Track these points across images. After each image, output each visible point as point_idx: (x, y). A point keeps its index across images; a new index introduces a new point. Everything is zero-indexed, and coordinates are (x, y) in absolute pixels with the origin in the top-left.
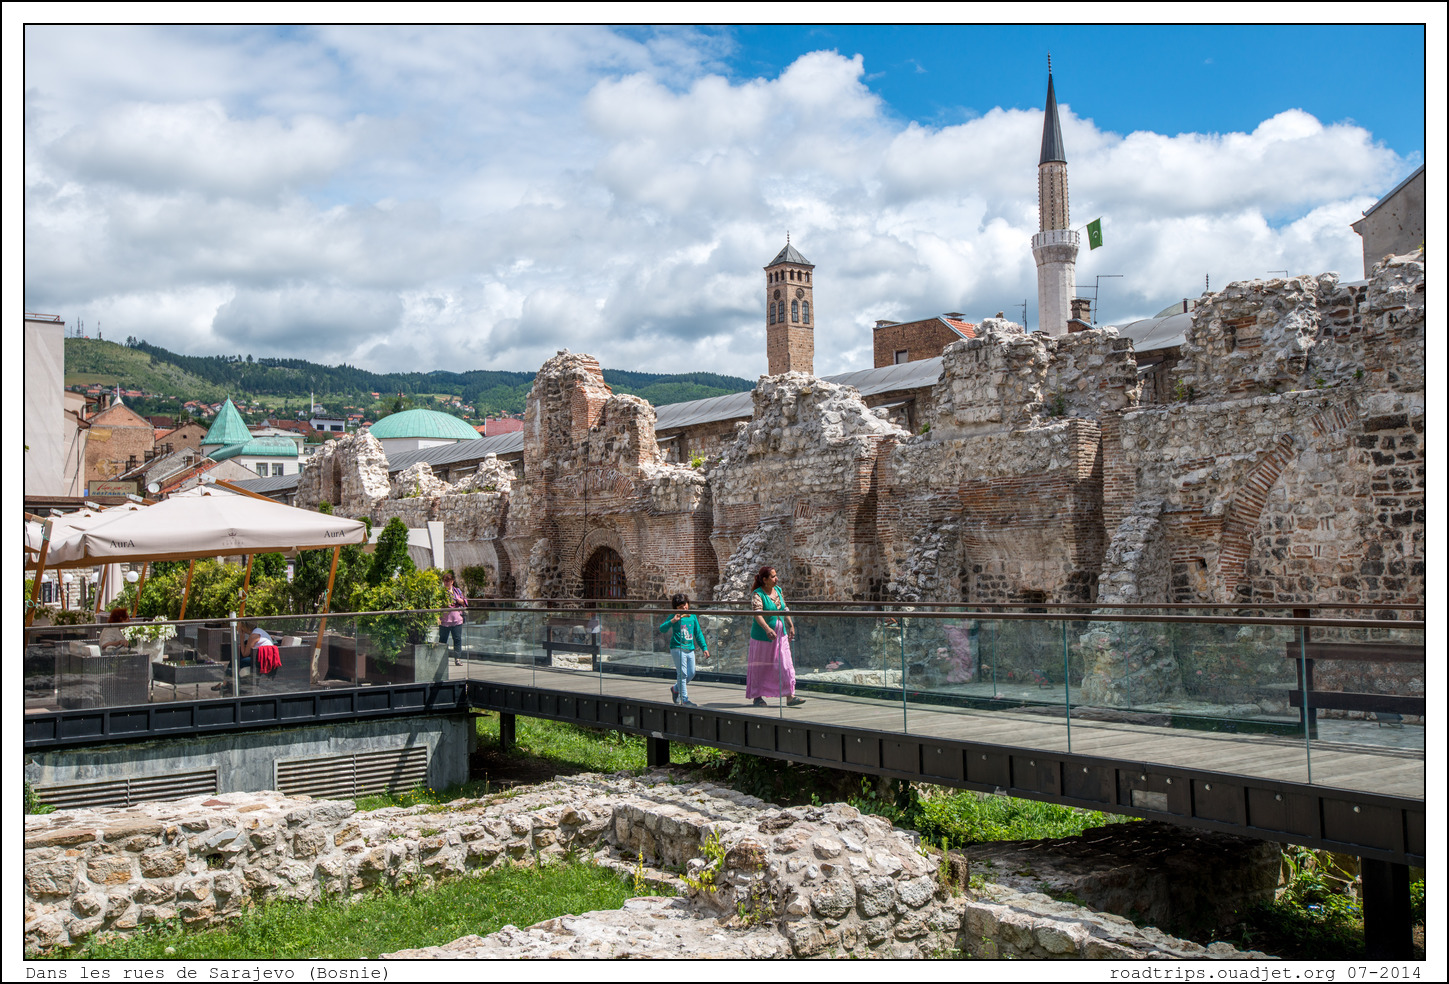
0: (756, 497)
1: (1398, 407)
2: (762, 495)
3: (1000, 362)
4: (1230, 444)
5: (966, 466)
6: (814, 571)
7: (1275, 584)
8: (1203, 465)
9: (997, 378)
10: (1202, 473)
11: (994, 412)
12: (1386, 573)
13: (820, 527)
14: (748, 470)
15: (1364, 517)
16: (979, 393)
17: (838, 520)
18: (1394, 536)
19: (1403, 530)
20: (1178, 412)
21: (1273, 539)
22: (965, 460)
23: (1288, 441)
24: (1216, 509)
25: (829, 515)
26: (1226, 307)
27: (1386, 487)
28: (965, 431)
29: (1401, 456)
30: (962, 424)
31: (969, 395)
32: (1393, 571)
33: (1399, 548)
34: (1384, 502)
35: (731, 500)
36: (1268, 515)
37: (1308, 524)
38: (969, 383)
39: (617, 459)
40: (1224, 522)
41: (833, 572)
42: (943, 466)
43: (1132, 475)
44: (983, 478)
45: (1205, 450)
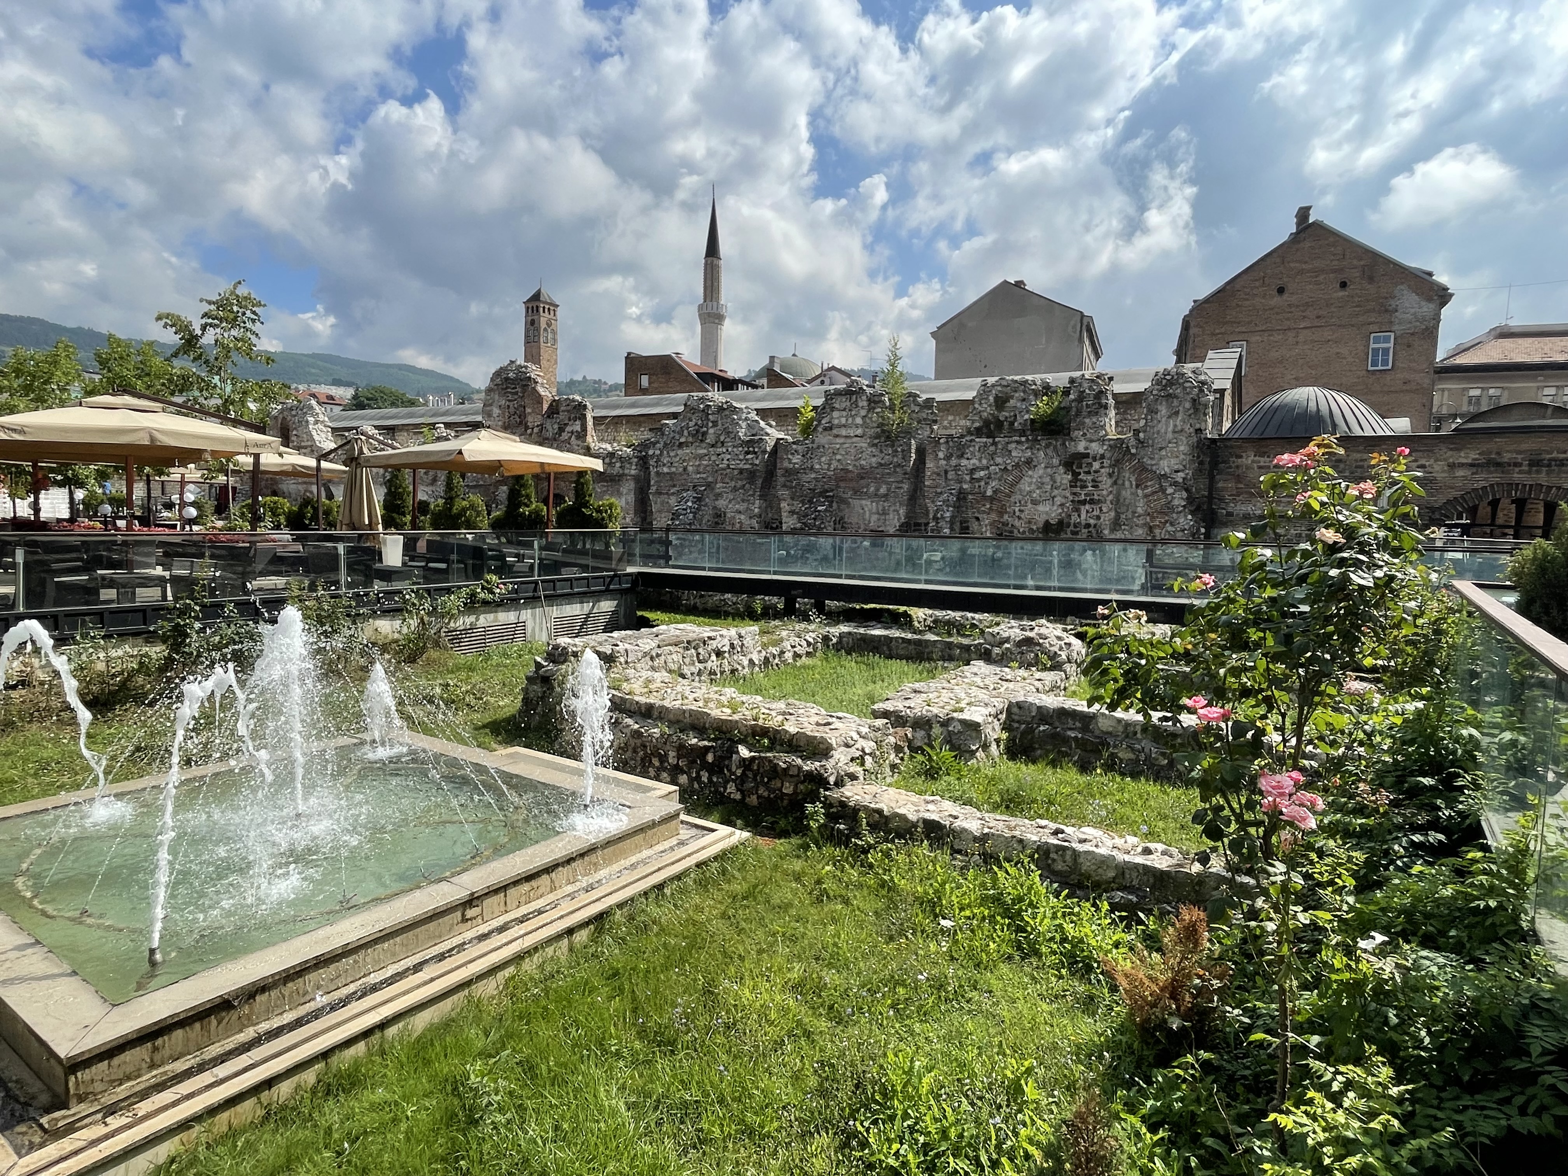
0: (685, 469)
1: (1086, 448)
2: (690, 469)
3: (865, 404)
4: (999, 460)
5: (839, 460)
6: (728, 515)
7: (1016, 531)
8: (983, 470)
9: (863, 413)
10: (982, 473)
11: (859, 431)
12: (1071, 528)
13: (735, 489)
14: (680, 452)
15: (1064, 501)
16: (850, 420)
17: (747, 486)
18: (1078, 510)
19: (1082, 507)
20: (971, 441)
21: (1017, 509)
22: (838, 457)
23: (1029, 462)
24: (989, 493)
25: (740, 483)
26: (999, 388)
27: (1076, 486)
28: (838, 440)
29: (1085, 472)
30: (837, 436)
31: (843, 421)
32: (1075, 526)
33: (1079, 516)
34: (1075, 494)
35: (666, 470)
36: (1017, 497)
37: (1035, 502)
38: (844, 413)
39: (570, 438)
40: (992, 499)
41: (743, 517)
42: (823, 459)
43: (943, 473)
44: (850, 468)
45: (984, 462)
